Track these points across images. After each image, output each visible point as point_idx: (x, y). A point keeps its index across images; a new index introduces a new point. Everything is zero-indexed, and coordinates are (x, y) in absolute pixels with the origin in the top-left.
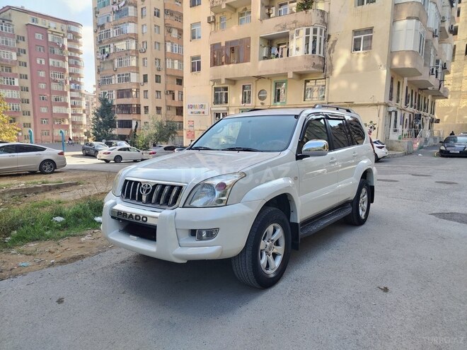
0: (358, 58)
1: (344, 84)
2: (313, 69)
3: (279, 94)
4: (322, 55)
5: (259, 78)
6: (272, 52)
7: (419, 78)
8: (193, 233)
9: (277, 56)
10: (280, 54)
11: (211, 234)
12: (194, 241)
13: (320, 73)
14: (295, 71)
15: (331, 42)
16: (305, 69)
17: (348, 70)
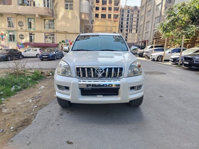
0: (68, 13)
1: (63, 23)
2: (48, 15)
3: (31, 25)
4: (51, 8)
5: (18, 14)
6: (25, 2)
9: (28, 5)
10: (29, 4)
13: (52, 17)
14: (40, 14)
15: (55, 3)
16: (44, 14)
17: (65, 17)
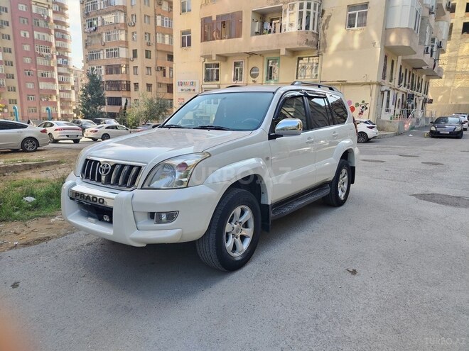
0: (353, 35)
1: (339, 61)
2: (306, 46)
3: (271, 72)
4: (315, 31)
5: (251, 54)
6: (265, 28)
7: (413, 57)
8: (152, 215)
9: (270, 32)
10: (272, 30)
11: (171, 216)
12: (152, 224)
13: (314, 50)
14: (288, 47)
15: (325, 18)
16: (298, 46)
17: (343, 48)
